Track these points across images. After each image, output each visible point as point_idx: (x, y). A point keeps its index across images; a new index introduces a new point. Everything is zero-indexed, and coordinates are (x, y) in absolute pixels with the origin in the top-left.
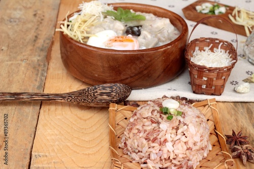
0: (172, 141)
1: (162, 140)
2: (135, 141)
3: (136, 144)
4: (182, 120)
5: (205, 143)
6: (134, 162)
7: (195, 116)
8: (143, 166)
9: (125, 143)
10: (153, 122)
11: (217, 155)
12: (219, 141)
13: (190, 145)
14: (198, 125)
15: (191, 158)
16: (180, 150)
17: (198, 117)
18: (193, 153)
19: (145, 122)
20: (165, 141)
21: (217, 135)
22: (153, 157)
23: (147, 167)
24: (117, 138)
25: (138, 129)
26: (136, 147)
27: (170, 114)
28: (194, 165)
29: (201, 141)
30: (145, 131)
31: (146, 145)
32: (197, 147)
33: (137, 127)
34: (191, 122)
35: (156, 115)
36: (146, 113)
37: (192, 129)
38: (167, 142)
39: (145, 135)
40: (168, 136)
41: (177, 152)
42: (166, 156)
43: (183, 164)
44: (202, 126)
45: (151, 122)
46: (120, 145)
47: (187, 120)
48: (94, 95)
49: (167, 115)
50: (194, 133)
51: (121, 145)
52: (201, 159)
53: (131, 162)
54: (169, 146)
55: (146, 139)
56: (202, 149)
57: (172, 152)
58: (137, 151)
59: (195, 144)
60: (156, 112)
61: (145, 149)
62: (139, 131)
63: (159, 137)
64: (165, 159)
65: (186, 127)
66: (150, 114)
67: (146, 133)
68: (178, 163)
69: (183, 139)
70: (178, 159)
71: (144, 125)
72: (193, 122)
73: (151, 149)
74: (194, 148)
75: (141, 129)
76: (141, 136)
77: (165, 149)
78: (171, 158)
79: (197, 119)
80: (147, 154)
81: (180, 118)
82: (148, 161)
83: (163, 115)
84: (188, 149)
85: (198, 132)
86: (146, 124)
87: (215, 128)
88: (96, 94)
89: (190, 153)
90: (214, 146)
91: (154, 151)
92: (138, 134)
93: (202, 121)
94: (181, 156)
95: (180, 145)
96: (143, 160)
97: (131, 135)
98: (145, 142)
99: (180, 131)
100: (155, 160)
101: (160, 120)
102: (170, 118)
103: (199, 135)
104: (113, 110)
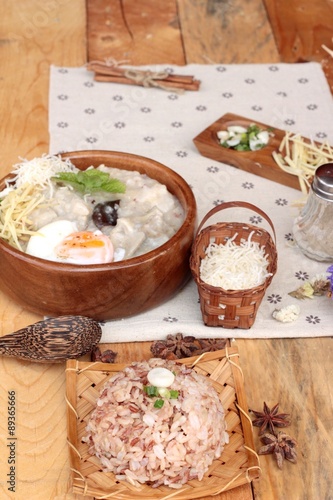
0: (162, 443)
1: (147, 442)
2: (106, 440)
3: (108, 445)
4: (178, 406)
5: (216, 437)
6: (105, 471)
7: (200, 397)
8: (119, 478)
9: (91, 438)
10: (133, 410)
11: (237, 452)
12: (241, 423)
13: (192, 446)
14: (203, 413)
15: (194, 464)
16: (176, 456)
17: (205, 397)
18: (196, 457)
19: (120, 411)
20: (152, 444)
21: (239, 413)
22: (133, 466)
23: (126, 480)
24: (79, 423)
25: (108, 422)
26: (107, 449)
27: (159, 396)
28: (199, 475)
29: (210, 436)
30: (121, 426)
31: (123, 449)
32: (204, 448)
33: (108, 419)
34: (193, 409)
35: (138, 397)
36: (122, 395)
37: (194, 421)
38: (155, 444)
39: (120, 433)
40: (156, 437)
41: (170, 459)
42: (153, 466)
43: (182, 474)
44: (211, 412)
45: (129, 411)
46: (83, 439)
47: (187, 405)
48: (42, 338)
49: (156, 399)
50: (198, 427)
51: (86, 439)
52: (210, 463)
53: (101, 471)
54: (158, 450)
55: (122, 440)
56: (212, 448)
57: (163, 460)
58: (109, 456)
59: (200, 443)
60: (137, 391)
61: (122, 454)
62: (112, 427)
63: (142, 437)
64: (154, 470)
65: (184, 418)
66: (128, 396)
67: (123, 430)
68: (174, 475)
69: (181, 439)
70: (173, 469)
71: (118, 416)
72: (196, 408)
73: (130, 456)
74: (199, 450)
75: (114, 422)
76: (113, 434)
77: (152, 456)
78: (162, 468)
79: (203, 402)
80: (125, 462)
81: (175, 402)
82: (127, 471)
83: (149, 400)
84: (188, 453)
85: (204, 424)
86: (121, 414)
87: (236, 400)
88: (44, 336)
89: (192, 458)
90: (233, 432)
91: (135, 460)
92: (110, 431)
93: (211, 403)
94: (177, 464)
95: (175, 448)
96: (119, 470)
97: (99, 430)
98: (120, 444)
99: (175, 426)
100: (137, 470)
101: (143, 407)
102: (158, 405)
103: (206, 429)
104: (72, 372)
